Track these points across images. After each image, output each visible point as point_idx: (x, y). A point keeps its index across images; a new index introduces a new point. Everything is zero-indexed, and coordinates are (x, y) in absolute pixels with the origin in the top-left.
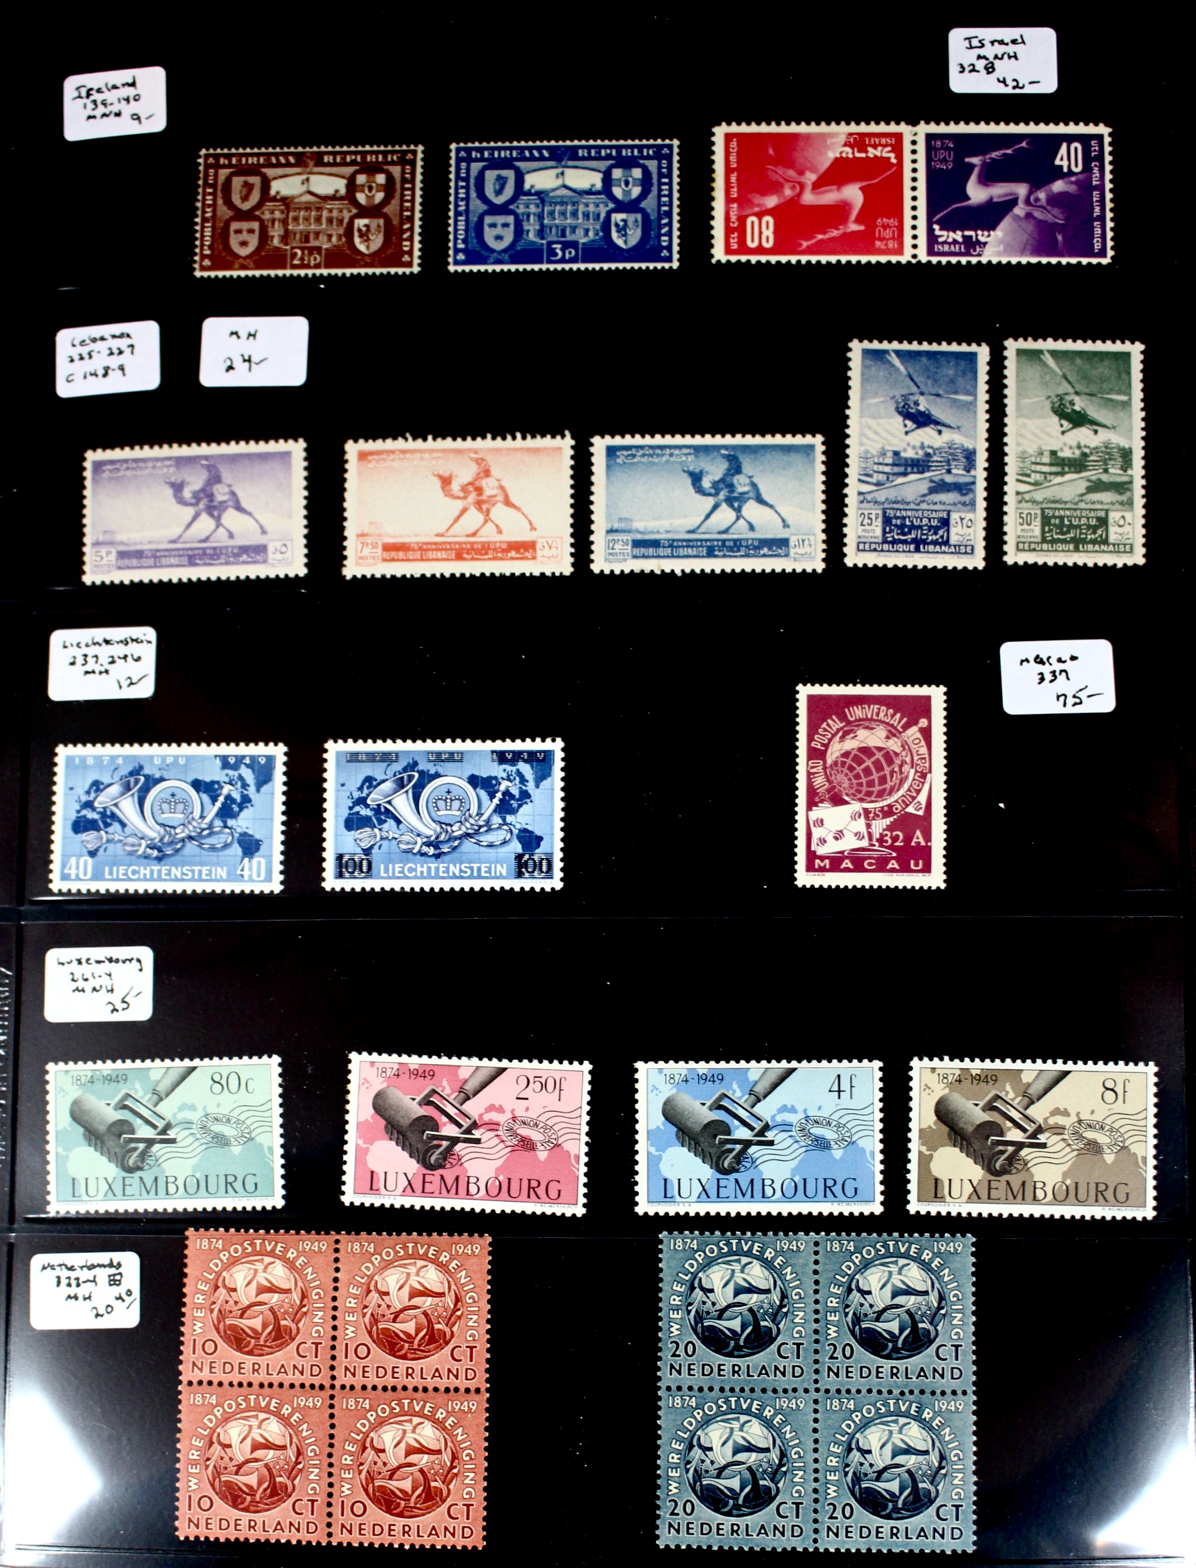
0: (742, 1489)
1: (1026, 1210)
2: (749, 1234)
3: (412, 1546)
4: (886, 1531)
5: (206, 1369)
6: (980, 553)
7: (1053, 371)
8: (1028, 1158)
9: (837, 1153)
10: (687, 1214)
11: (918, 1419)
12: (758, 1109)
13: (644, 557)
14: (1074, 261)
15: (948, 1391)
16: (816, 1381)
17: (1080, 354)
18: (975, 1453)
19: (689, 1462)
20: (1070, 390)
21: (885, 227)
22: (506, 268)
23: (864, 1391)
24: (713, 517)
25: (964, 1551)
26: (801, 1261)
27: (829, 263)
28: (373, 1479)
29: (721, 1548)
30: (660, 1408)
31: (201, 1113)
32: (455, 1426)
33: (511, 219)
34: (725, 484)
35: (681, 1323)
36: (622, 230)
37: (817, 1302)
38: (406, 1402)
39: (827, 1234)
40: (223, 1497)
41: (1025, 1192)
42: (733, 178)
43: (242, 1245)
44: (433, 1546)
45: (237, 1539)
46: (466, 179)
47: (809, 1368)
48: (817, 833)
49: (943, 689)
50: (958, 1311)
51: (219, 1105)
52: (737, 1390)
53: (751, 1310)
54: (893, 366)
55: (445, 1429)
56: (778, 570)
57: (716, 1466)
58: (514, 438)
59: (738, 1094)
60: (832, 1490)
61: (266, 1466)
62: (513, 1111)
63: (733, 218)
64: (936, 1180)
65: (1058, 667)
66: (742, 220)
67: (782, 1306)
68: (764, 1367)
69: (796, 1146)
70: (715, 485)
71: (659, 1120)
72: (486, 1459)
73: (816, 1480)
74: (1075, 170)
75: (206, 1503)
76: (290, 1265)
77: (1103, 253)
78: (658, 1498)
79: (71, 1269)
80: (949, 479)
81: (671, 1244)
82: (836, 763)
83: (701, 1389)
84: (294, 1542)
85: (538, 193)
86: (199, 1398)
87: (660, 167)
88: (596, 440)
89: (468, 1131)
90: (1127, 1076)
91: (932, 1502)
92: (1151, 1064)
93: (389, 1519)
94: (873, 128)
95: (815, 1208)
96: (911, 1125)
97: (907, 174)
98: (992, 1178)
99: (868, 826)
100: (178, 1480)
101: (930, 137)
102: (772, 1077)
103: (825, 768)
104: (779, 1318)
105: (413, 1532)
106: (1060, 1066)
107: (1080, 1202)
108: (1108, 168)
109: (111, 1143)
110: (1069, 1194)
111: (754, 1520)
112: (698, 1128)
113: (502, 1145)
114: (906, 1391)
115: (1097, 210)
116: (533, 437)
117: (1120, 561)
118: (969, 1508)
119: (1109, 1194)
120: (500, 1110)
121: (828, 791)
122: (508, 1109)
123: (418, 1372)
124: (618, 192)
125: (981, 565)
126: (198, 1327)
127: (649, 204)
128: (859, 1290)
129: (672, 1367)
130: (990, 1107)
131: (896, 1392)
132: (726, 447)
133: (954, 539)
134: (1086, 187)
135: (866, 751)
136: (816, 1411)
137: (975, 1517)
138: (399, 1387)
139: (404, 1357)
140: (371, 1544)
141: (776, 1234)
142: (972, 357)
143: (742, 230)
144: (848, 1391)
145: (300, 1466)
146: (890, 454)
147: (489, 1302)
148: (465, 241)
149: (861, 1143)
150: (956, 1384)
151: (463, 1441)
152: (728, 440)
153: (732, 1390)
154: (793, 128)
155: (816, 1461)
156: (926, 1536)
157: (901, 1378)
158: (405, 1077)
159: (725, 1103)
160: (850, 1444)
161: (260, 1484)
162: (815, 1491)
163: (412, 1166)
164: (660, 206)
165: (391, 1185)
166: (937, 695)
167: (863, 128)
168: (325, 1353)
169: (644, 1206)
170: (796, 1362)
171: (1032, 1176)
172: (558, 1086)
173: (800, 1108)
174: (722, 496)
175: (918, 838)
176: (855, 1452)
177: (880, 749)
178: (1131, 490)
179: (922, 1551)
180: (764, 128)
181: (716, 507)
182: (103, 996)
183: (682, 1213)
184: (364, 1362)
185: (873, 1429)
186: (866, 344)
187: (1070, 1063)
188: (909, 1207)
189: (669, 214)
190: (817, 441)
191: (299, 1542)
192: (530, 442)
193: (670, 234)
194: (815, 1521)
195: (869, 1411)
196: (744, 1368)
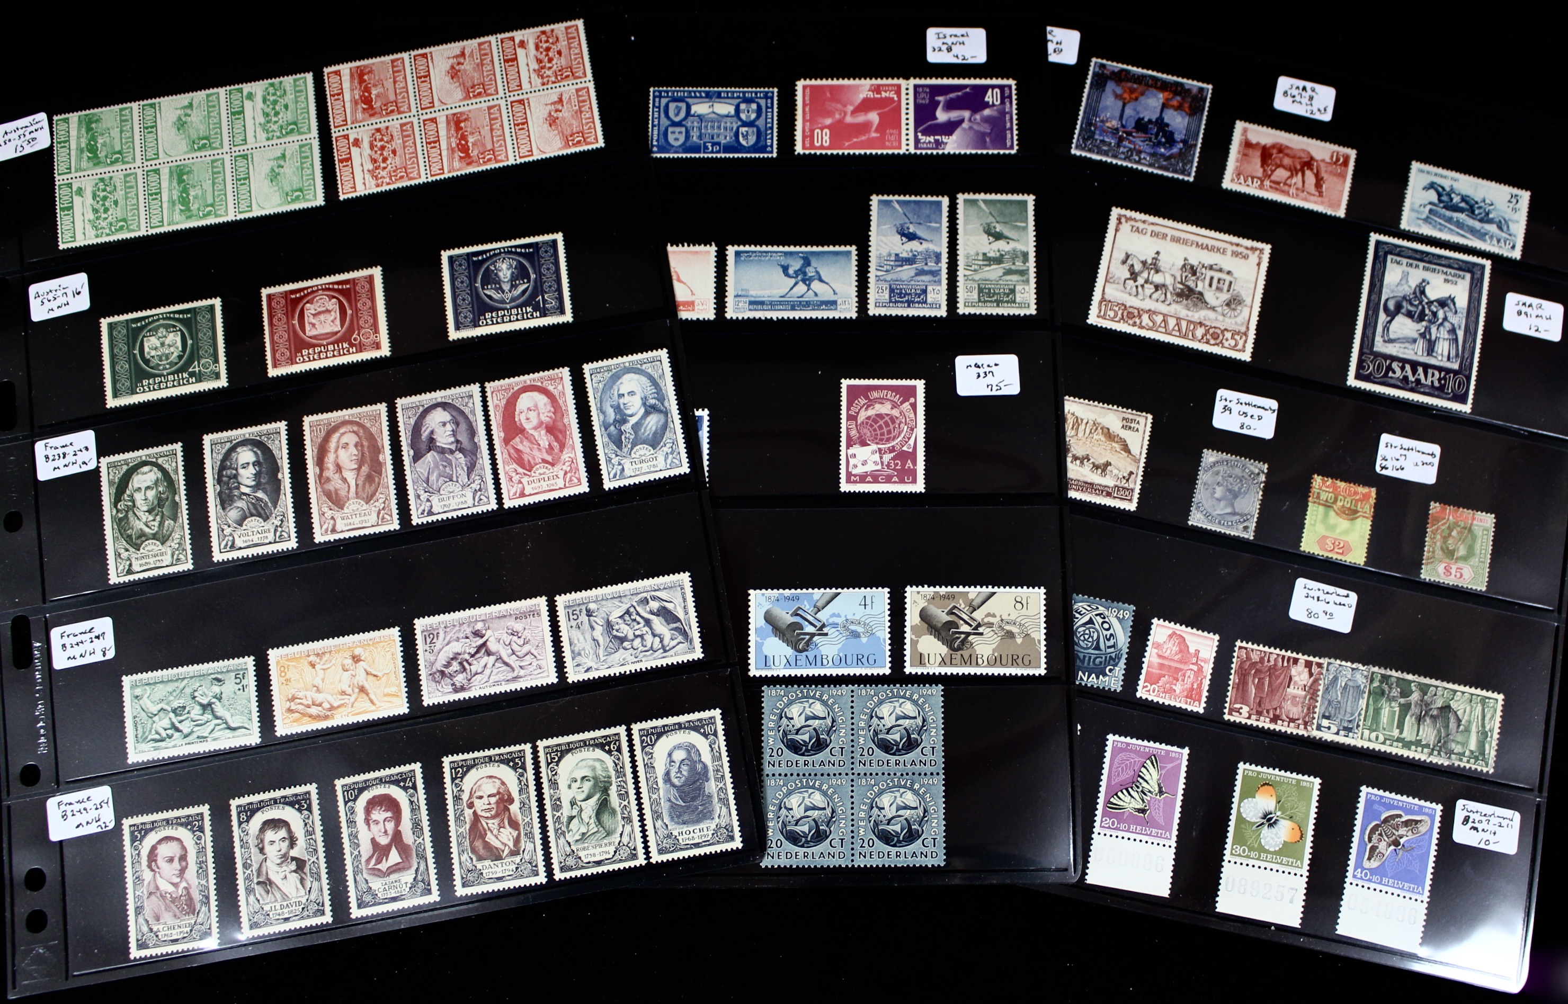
0: (810, 832)
1: (972, 670)
2: (813, 686)
4: (893, 854)
6: (944, 308)
7: (983, 210)
8: (973, 641)
9: (864, 640)
10: (778, 675)
12: (819, 616)
13: (755, 310)
14: (996, 152)
15: (929, 773)
16: (852, 769)
17: (999, 201)
18: (944, 808)
19: (780, 817)
20: (994, 220)
21: (891, 135)
22: (680, 156)
23: (880, 774)
24: (795, 289)
25: (939, 866)
26: (844, 701)
27: (860, 154)
29: (798, 866)
30: (765, 786)
33: (683, 129)
34: (801, 272)
35: (774, 737)
36: (745, 137)
37: (853, 724)
39: (859, 686)
41: (971, 660)
42: (807, 109)
46: (659, 107)
47: (848, 761)
48: (852, 461)
49: (923, 381)
50: (933, 728)
52: (807, 775)
53: (815, 729)
54: (894, 208)
56: (831, 317)
57: (795, 819)
58: (683, 246)
59: (808, 607)
60: (862, 831)
63: (807, 130)
64: (921, 654)
65: (988, 370)
66: (812, 131)
67: (832, 726)
69: (841, 636)
70: (796, 272)
71: (762, 622)
73: (853, 825)
74: (996, 103)
77: (1012, 147)
80: (926, 268)
81: (769, 694)
82: (863, 423)
83: (786, 775)
85: (699, 116)
87: (767, 103)
88: (729, 247)
90: (1029, 595)
91: (920, 837)
92: (1042, 588)
94: (884, 81)
95: (852, 671)
96: (906, 624)
97: (903, 106)
98: (953, 652)
99: (881, 458)
101: (916, 87)
102: (827, 598)
103: (856, 426)
104: (831, 733)
106: (990, 589)
107: (1002, 665)
108: (1014, 102)
110: (997, 661)
111: (817, 849)
112: (784, 627)
114: (904, 773)
115: (1008, 125)
116: (694, 245)
117: (1022, 312)
118: (941, 839)
119: (1019, 661)
121: (859, 438)
124: (743, 116)
125: (945, 314)
127: (761, 123)
128: (877, 717)
129: (769, 762)
130: (951, 613)
131: (899, 774)
132: (802, 252)
133: (929, 300)
134: (1003, 113)
135: (880, 416)
136: (852, 786)
137: (944, 846)
141: (829, 686)
142: (939, 204)
143: (812, 137)
144: (871, 774)
146: (893, 255)
148: (657, 141)
149: (878, 634)
150: (933, 769)
152: (803, 249)
153: (804, 775)
154: (841, 82)
155: (853, 814)
156: (916, 857)
157: (902, 766)
159: (800, 612)
162: (852, 832)
164: (766, 123)
166: (920, 385)
167: (879, 81)
169: (754, 672)
170: (841, 758)
171: (976, 651)
173: (843, 615)
174: (799, 278)
175: (909, 464)
176: (875, 808)
177: (887, 415)
178: (1028, 274)
179: (914, 866)
180: (824, 82)
181: (796, 284)
183: (775, 675)
185: (885, 795)
186: (880, 197)
187: (996, 588)
188: (905, 670)
189: (772, 128)
190: (853, 249)
192: (692, 248)
193: (772, 139)
194: (852, 849)
195: (883, 785)
196: (811, 762)
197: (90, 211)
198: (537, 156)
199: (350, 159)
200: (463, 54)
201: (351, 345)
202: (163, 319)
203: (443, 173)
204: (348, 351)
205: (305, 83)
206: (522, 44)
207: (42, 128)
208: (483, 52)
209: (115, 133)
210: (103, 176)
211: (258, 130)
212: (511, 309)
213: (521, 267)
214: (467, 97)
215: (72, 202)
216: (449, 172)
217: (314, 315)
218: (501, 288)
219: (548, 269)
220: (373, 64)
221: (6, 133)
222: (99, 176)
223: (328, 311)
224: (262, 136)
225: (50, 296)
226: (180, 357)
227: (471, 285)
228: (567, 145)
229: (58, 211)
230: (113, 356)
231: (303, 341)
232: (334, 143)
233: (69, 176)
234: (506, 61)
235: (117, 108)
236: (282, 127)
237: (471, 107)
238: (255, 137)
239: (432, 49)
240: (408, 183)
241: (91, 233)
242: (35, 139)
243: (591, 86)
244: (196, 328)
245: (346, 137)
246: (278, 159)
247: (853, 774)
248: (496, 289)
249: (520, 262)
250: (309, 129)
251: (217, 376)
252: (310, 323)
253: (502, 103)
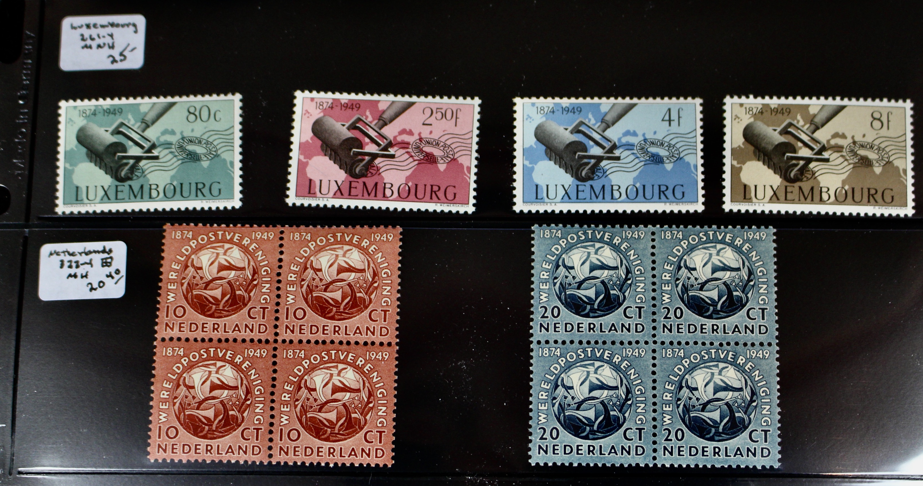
0: (596, 418)
1: (814, 209)
2: (601, 226)
3: (336, 464)
4: (709, 451)
5: (176, 329)
8: (816, 169)
9: (669, 166)
10: (553, 211)
11: (734, 363)
12: (608, 133)
15: (757, 343)
16: (654, 336)
18: (778, 390)
19: (555, 398)
23: (691, 343)
25: (771, 467)
26: (642, 246)
28: (306, 412)
29: (580, 464)
30: (532, 357)
31: (178, 136)
32: (371, 371)
35: (548, 292)
37: (654, 276)
38: (333, 352)
39: (662, 226)
40: (187, 428)
41: (813, 195)
43: (207, 235)
44: (352, 464)
45: (196, 461)
47: (649, 326)
50: (764, 283)
51: (193, 130)
52: (593, 342)
53: (603, 282)
55: (363, 373)
57: (576, 401)
59: (593, 121)
60: (667, 419)
61: (222, 402)
62: (420, 134)
64: (745, 186)
67: (627, 279)
68: (613, 325)
69: (637, 161)
71: (532, 141)
72: (395, 396)
73: (655, 411)
75: (172, 433)
76: (245, 249)
78: (530, 426)
79: (72, 254)
81: (542, 236)
84: (242, 462)
86: (170, 351)
89: (385, 149)
90: (890, 110)
91: (746, 428)
92: (908, 101)
93: (318, 442)
95: (652, 207)
96: (725, 145)
98: (788, 184)
100: (151, 414)
102: (618, 110)
104: (624, 288)
105: (337, 453)
106: (838, 101)
107: (856, 203)
109: (107, 160)
110: (848, 197)
111: (607, 442)
112: (562, 147)
113: (411, 160)
114: (724, 343)
118: (774, 432)
119: (878, 197)
120: (411, 133)
122: (416, 132)
123: (343, 329)
126: (171, 297)
128: (687, 267)
129: (541, 325)
130: (785, 132)
131: (716, 344)
136: (654, 358)
137: (779, 440)
138: (328, 341)
139: (332, 318)
140: (303, 463)
141: (622, 226)
144: (679, 343)
145: (248, 402)
147: (399, 276)
149: (687, 159)
150: (763, 338)
151: (378, 382)
153: (588, 343)
155: (654, 396)
156: (741, 454)
157: (721, 333)
158: (337, 109)
159: (583, 128)
160: (681, 383)
161: (216, 416)
162: (654, 419)
163: (341, 175)
165: (324, 190)
168: (270, 315)
169: (520, 206)
170: (638, 321)
171: (819, 183)
172: (455, 115)
173: (640, 133)
176: (685, 389)
179: (738, 466)
182: (106, 51)
183: (549, 211)
184: (301, 322)
185: (699, 371)
187: (846, 100)
188: (724, 206)
191: (246, 462)
194: (655, 443)
195: (695, 358)
196: (598, 326)
247: (655, 342)
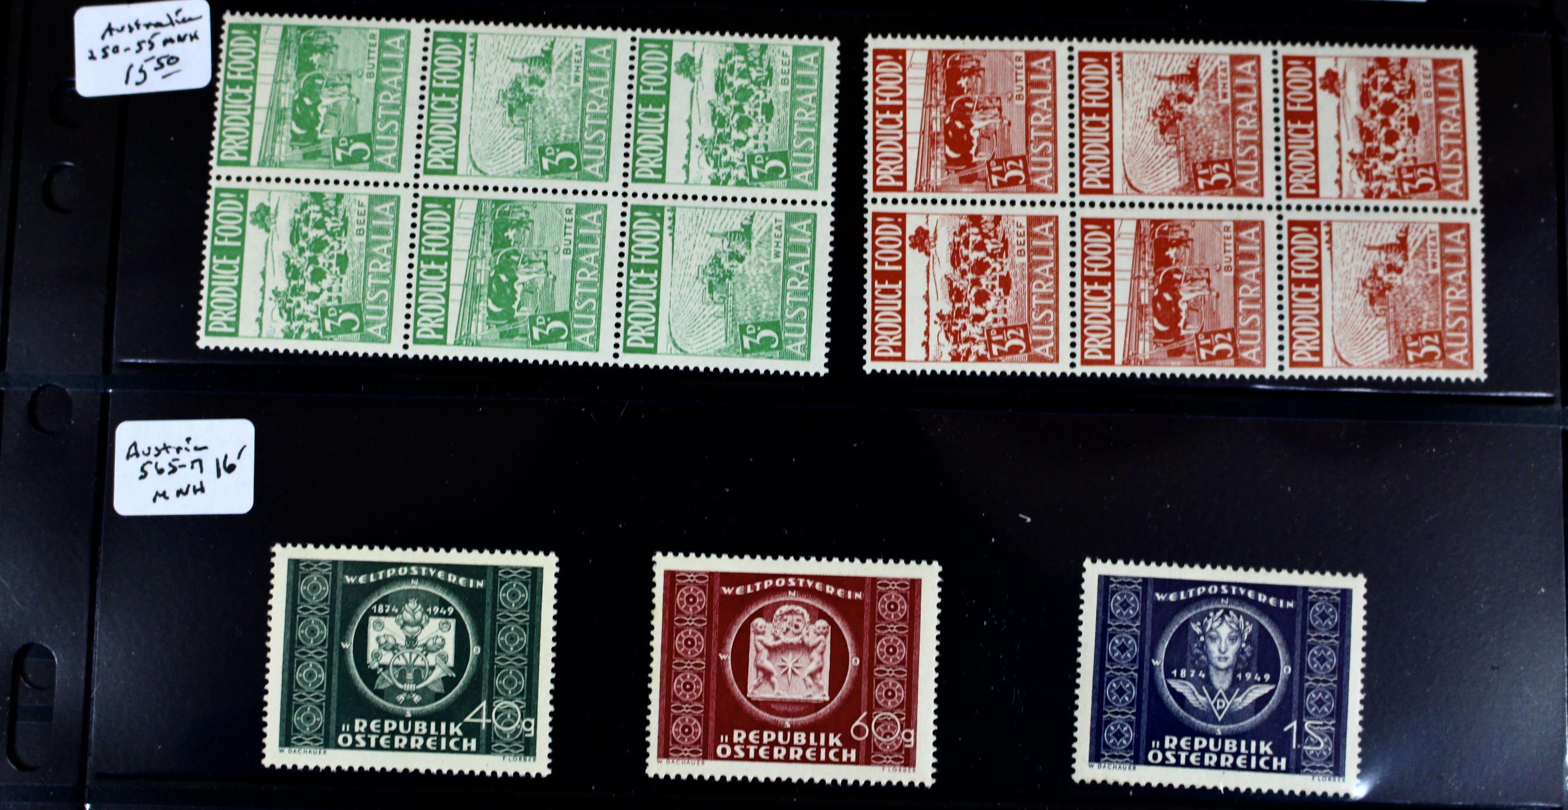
197: (281, 268)
198: (1330, 370)
199: (899, 276)
200: (1192, 76)
201: (848, 743)
202: (419, 577)
203: (1111, 362)
204: (839, 755)
205: (820, 61)
206: (1332, 81)
207: (194, 37)
208: (1239, 81)
209: (364, 87)
210: (321, 188)
211: (695, 153)
212: (1224, 737)
213: (1261, 638)
214: (1191, 187)
215: (242, 238)
216: (1125, 363)
217: (773, 650)
218: (1208, 681)
219: (1322, 660)
220: (984, 53)
221: (110, 29)
222: (312, 187)
223: (804, 647)
224: (703, 170)
225: (164, 460)
226: (449, 683)
227: (1142, 661)
228: (1401, 360)
229: (206, 252)
230: (292, 644)
231: (738, 706)
232: (868, 226)
233: (243, 172)
234: (1291, 116)
235: (375, 25)
236: (751, 158)
237: (1195, 214)
238: (686, 168)
239: (1124, 46)
240: (1029, 368)
241: (276, 323)
242: (173, 60)
243: (1476, 223)
244: (494, 620)
245: (900, 219)
246: (731, 235)
248: (1196, 682)
249: (1261, 627)
250: (815, 177)
251: (529, 748)
252: (759, 668)
253: (1270, 219)
